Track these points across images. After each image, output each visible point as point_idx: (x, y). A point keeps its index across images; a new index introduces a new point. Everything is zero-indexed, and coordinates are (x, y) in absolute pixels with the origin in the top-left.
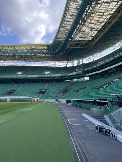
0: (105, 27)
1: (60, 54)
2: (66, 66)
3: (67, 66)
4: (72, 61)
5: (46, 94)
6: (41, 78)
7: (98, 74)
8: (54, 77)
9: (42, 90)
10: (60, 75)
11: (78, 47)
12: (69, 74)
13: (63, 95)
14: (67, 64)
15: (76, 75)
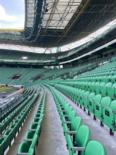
0: (74, 18)
1: (33, 41)
2: (44, 53)
3: (46, 53)
4: (50, 48)
5: (18, 79)
6: (18, 63)
7: (68, 63)
8: (31, 63)
9: (17, 75)
10: (36, 61)
11: (50, 36)
12: (45, 62)
13: (33, 81)
14: (45, 51)
15: (50, 63)
